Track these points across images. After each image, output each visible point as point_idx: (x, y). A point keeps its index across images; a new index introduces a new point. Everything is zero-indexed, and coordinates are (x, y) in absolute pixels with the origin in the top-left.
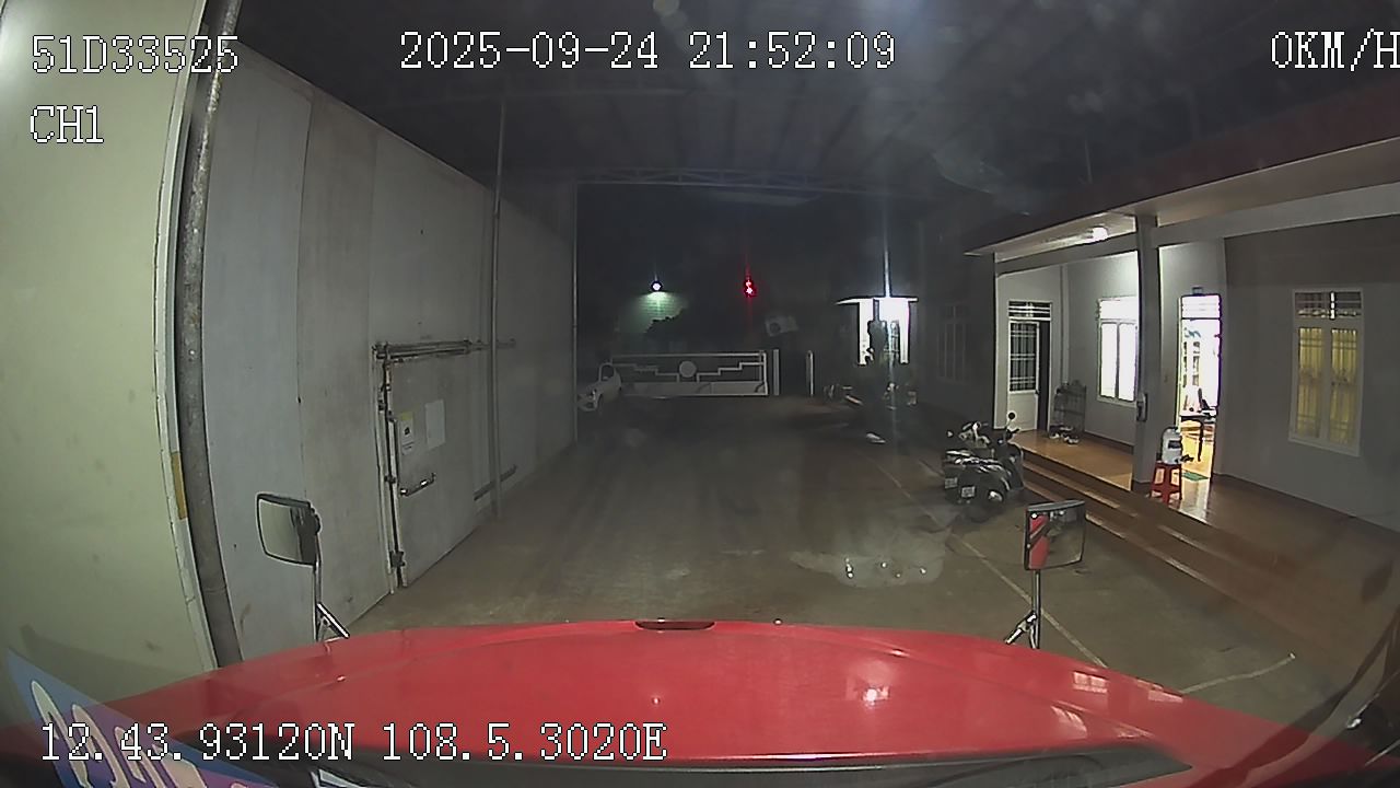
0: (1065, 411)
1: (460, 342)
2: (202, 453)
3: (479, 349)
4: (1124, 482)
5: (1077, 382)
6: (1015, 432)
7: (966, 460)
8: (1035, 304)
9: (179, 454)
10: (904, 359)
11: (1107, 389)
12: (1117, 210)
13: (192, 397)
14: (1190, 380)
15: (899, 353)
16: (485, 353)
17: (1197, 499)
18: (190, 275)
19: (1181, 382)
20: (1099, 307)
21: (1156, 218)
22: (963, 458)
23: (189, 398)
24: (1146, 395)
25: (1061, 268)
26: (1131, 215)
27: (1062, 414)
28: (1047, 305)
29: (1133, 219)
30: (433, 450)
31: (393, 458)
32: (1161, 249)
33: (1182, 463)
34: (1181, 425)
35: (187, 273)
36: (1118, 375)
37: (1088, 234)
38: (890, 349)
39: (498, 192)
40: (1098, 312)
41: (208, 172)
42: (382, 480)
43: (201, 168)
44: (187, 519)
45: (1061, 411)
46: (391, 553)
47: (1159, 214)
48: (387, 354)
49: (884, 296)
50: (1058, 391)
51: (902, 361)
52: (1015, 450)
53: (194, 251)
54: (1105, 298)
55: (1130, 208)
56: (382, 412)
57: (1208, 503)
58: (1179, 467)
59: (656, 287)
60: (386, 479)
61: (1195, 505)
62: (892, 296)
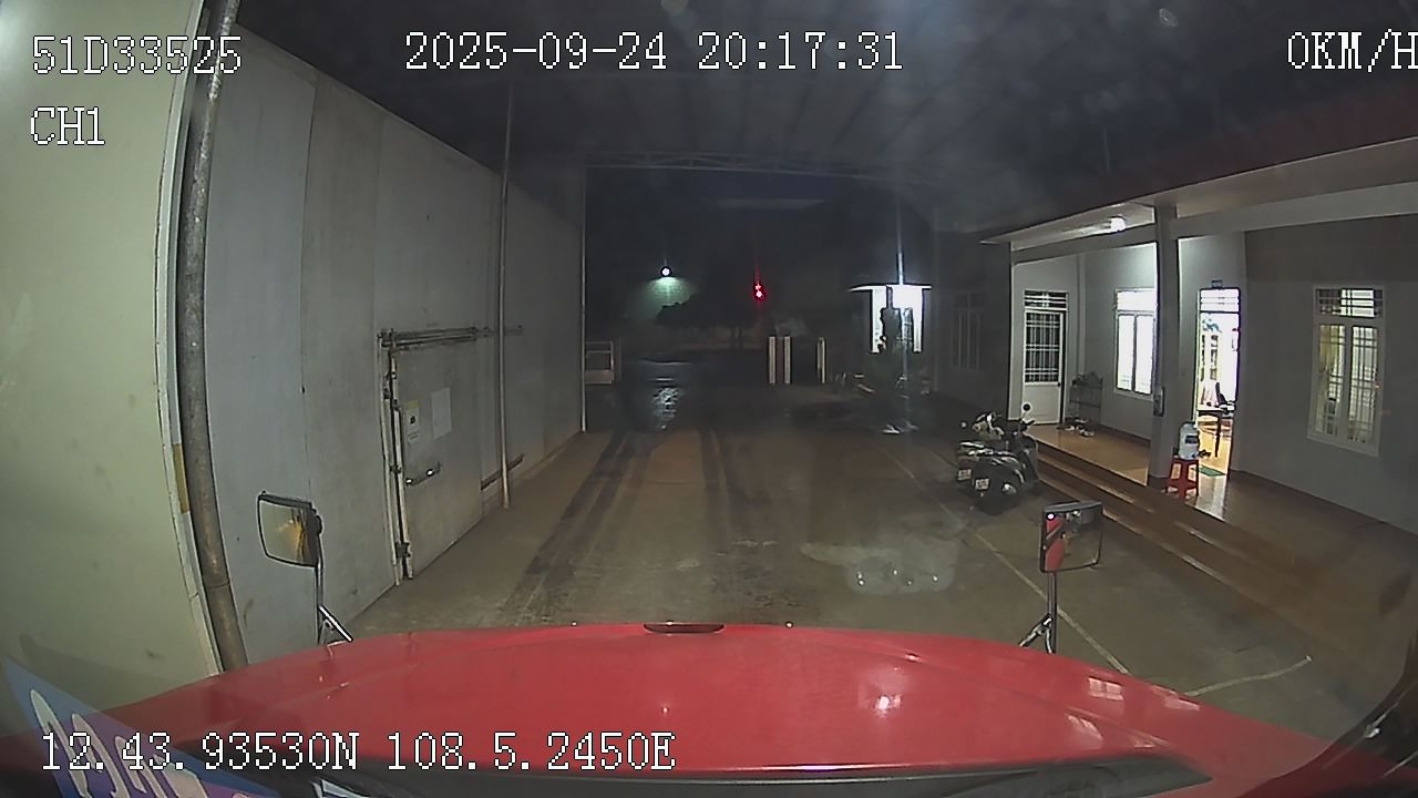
0: (1080, 403)
1: (467, 329)
2: (203, 447)
3: (486, 336)
4: (1140, 476)
5: (1093, 374)
6: (1029, 424)
7: (981, 451)
8: (1051, 294)
9: (181, 447)
10: (917, 348)
11: (1124, 382)
12: (1136, 200)
13: (194, 389)
14: (1207, 373)
15: (913, 341)
16: (492, 341)
17: (1213, 495)
18: (190, 264)
19: (1199, 376)
20: (1116, 299)
21: (1175, 209)
22: (976, 450)
23: (190, 389)
24: (1164, 389)
25: (1078, 258)
26: (1150, 206)
27: (1078, 405)
28: (1063, 295)
29: (1153, 210)
30: (439, 439)
31: (398, 448)
32: (1180, 241)
33: (1200, 459)
34: (1199, 419)
35: (189, 264)
36: (1135, 367)
37: (1107, 225)
38: (903, 337)
39: (505, 176)
40: (1116, 303)
41: (210, 160)
42: (387, 471)
43: (203, 155)
44: (189, 513)
45: (1075, 402)
46: (396, 544)
47: (1178, 205)
48: (393, 342)
49: (898, 283)
50: (1074, 382)
51: (915, 350)
52: (1029, 442)
53: (195, 241)
54: (1123, 289)
55: (1149, 199)
56: (388, 401)
57: (1225, 500)
58: (1197, 463)
59: (666, 272)
60: (391, 470)
61: (1211, 503)
62: (905, 283)
